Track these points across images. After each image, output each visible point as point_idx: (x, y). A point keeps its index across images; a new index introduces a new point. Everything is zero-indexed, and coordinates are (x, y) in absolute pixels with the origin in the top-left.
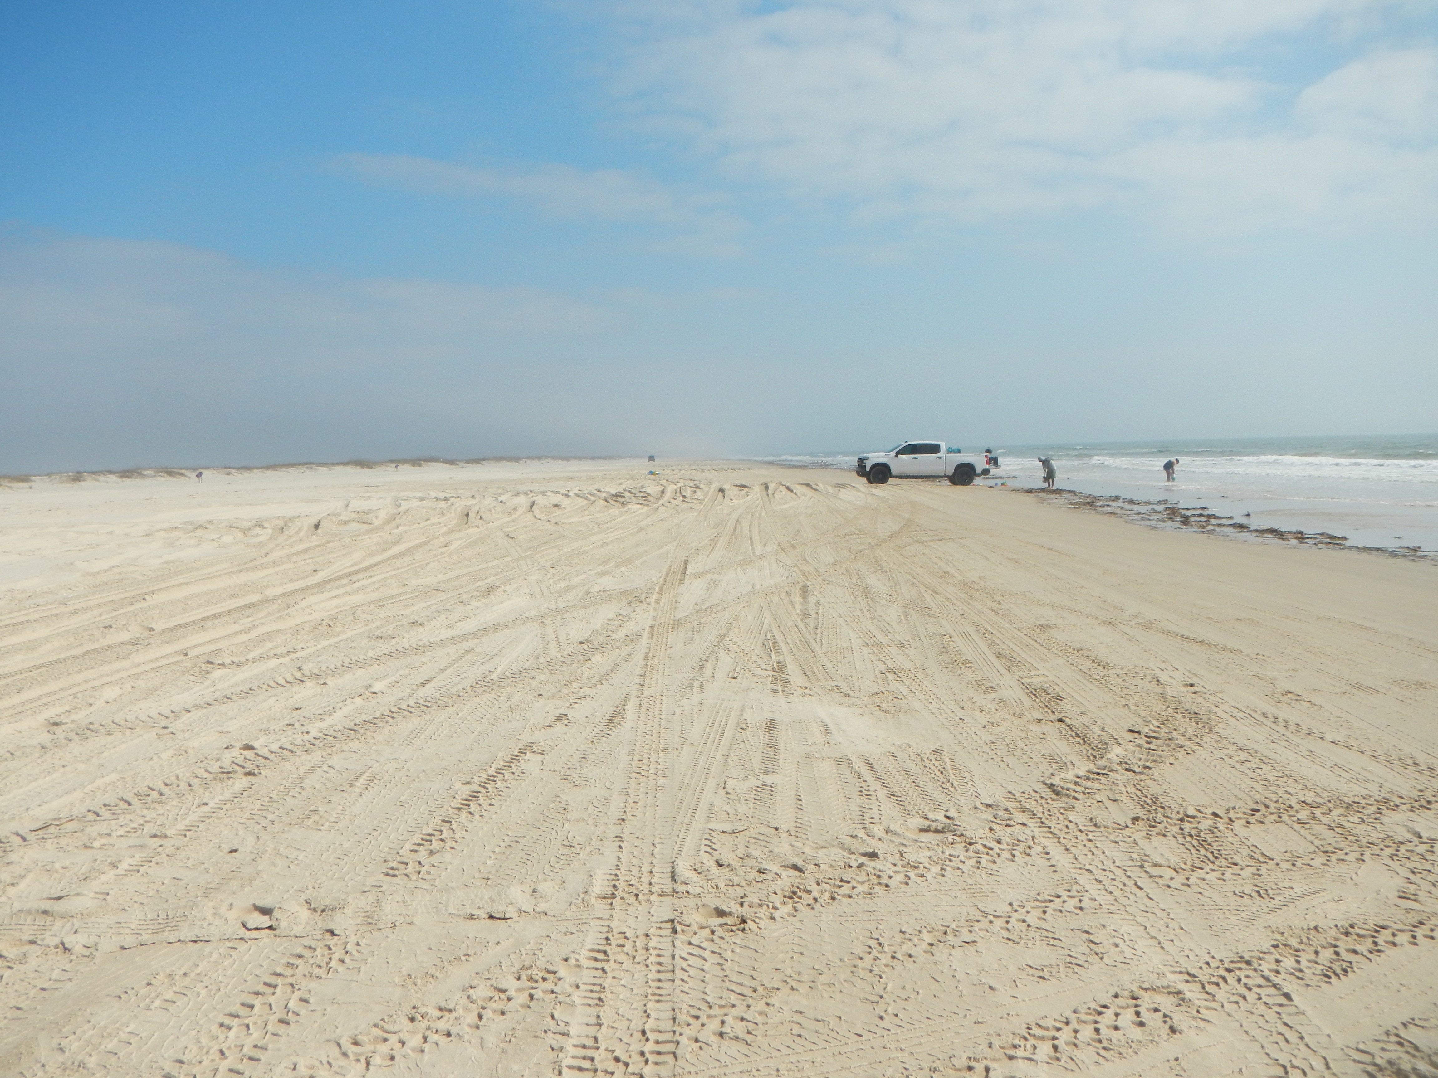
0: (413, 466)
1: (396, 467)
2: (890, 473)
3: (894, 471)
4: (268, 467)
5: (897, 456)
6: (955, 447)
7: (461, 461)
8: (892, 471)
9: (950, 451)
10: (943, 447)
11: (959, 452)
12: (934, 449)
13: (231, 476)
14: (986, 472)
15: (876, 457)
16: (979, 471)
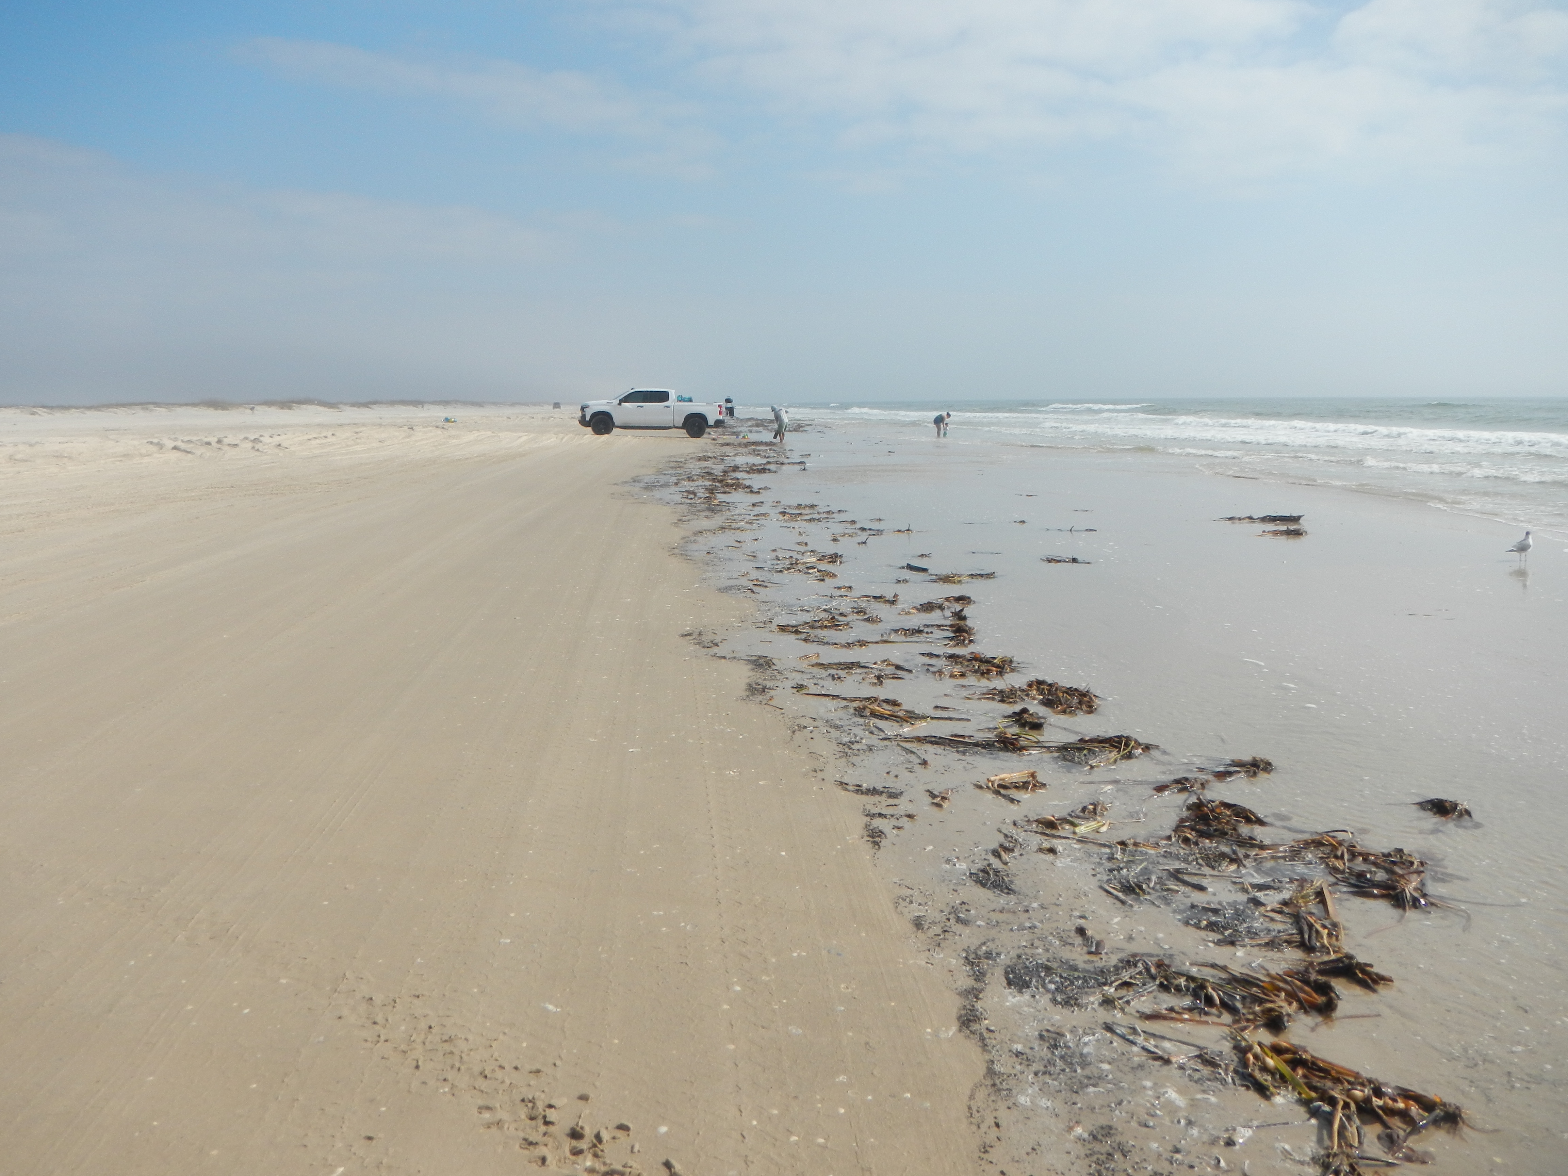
0: (282, 408)
1: (252, 409)
2: (613, 424)
3: (617, 420)
4: (89, 408)
5: (620, 404)
6: (686, 396)
7: (346, 404)
8: (615, 420)
9: (681, 399)
10: (673, 395)
11: (690, 400)
12: (662, 397)
13: (36, 416)
14: (719, 424)
15: (598, 405)
16: (711, 422)
